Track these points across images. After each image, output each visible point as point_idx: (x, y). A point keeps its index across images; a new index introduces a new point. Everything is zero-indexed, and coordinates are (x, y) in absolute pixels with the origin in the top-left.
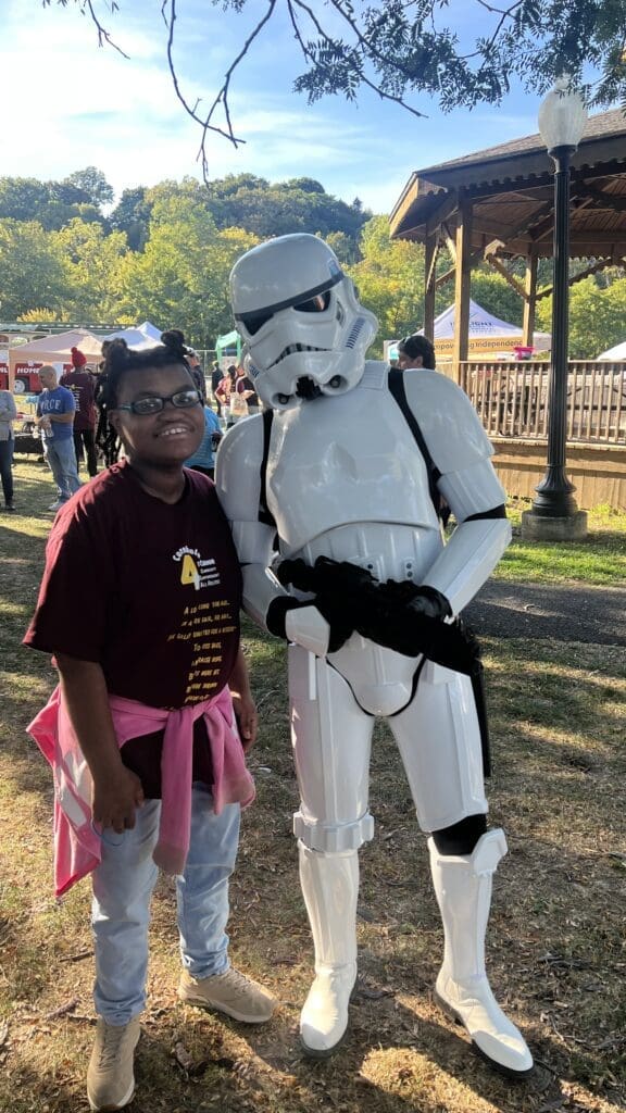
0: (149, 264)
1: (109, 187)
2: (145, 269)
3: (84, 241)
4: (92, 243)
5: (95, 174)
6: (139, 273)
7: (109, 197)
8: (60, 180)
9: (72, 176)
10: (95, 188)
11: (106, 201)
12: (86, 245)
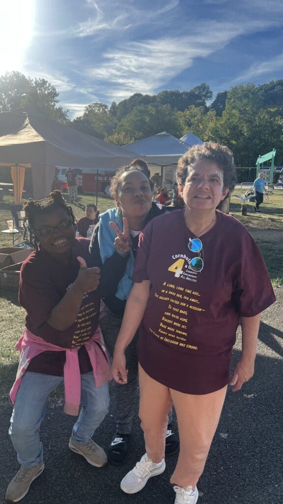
0: (223, 122)
1: (211, 92)
2: (220, 124)
3: (195, 116)
4: (198, 117)
5: (205, 86)
6: (217, 127)
7: (210, 97)
8: (188, 91)
9: (194, 88)
10: (204, 93)
11: (208, 99)
12: (196, 118)
